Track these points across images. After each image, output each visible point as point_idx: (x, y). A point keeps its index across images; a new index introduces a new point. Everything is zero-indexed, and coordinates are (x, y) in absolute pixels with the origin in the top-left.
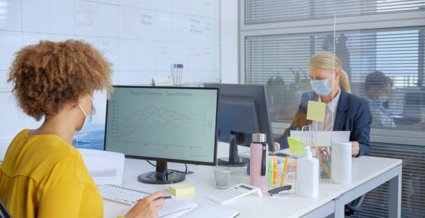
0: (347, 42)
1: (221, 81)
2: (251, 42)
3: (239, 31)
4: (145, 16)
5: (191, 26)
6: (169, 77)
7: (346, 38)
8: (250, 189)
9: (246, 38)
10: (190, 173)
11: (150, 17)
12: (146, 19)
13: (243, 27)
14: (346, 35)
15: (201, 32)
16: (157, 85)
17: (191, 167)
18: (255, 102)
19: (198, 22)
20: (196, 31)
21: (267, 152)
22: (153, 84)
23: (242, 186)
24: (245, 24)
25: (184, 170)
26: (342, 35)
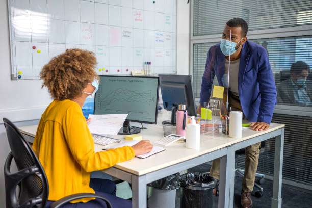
0: (268, 46)
1: (176, 72)
2: (198, 47)
3: (190, 40)
4: (126, 32)
5: (157, 38)
6: (142, 70)
7: (267, 44)
8: (179, 137)
9: (194, 44)
10: (145, 129)
11: (130, 33)
12: (127, 34)
13: (192, 37)
14: (267, 42)
15: (163, 41)
16: (133, 75)
17: (145, 125)
18: (185, 86)
19: (161, 35)
20: (160, 41)
21: (187, 116)
22: (131, 74)
23: (173, 135)
24: (194, 35)
25: (141, 127)
26: (265, 41)
